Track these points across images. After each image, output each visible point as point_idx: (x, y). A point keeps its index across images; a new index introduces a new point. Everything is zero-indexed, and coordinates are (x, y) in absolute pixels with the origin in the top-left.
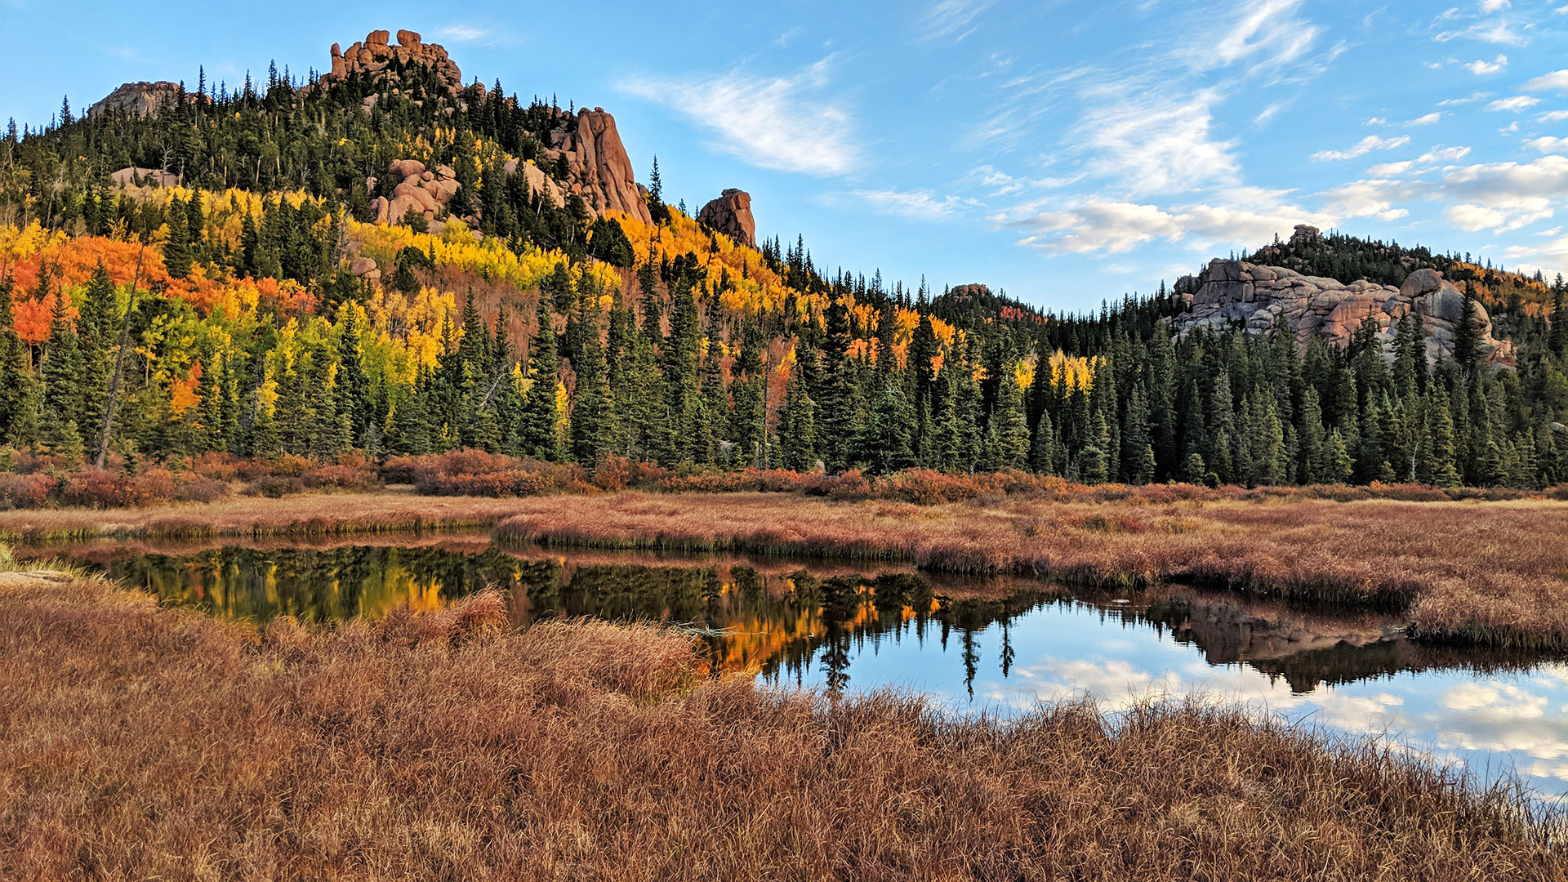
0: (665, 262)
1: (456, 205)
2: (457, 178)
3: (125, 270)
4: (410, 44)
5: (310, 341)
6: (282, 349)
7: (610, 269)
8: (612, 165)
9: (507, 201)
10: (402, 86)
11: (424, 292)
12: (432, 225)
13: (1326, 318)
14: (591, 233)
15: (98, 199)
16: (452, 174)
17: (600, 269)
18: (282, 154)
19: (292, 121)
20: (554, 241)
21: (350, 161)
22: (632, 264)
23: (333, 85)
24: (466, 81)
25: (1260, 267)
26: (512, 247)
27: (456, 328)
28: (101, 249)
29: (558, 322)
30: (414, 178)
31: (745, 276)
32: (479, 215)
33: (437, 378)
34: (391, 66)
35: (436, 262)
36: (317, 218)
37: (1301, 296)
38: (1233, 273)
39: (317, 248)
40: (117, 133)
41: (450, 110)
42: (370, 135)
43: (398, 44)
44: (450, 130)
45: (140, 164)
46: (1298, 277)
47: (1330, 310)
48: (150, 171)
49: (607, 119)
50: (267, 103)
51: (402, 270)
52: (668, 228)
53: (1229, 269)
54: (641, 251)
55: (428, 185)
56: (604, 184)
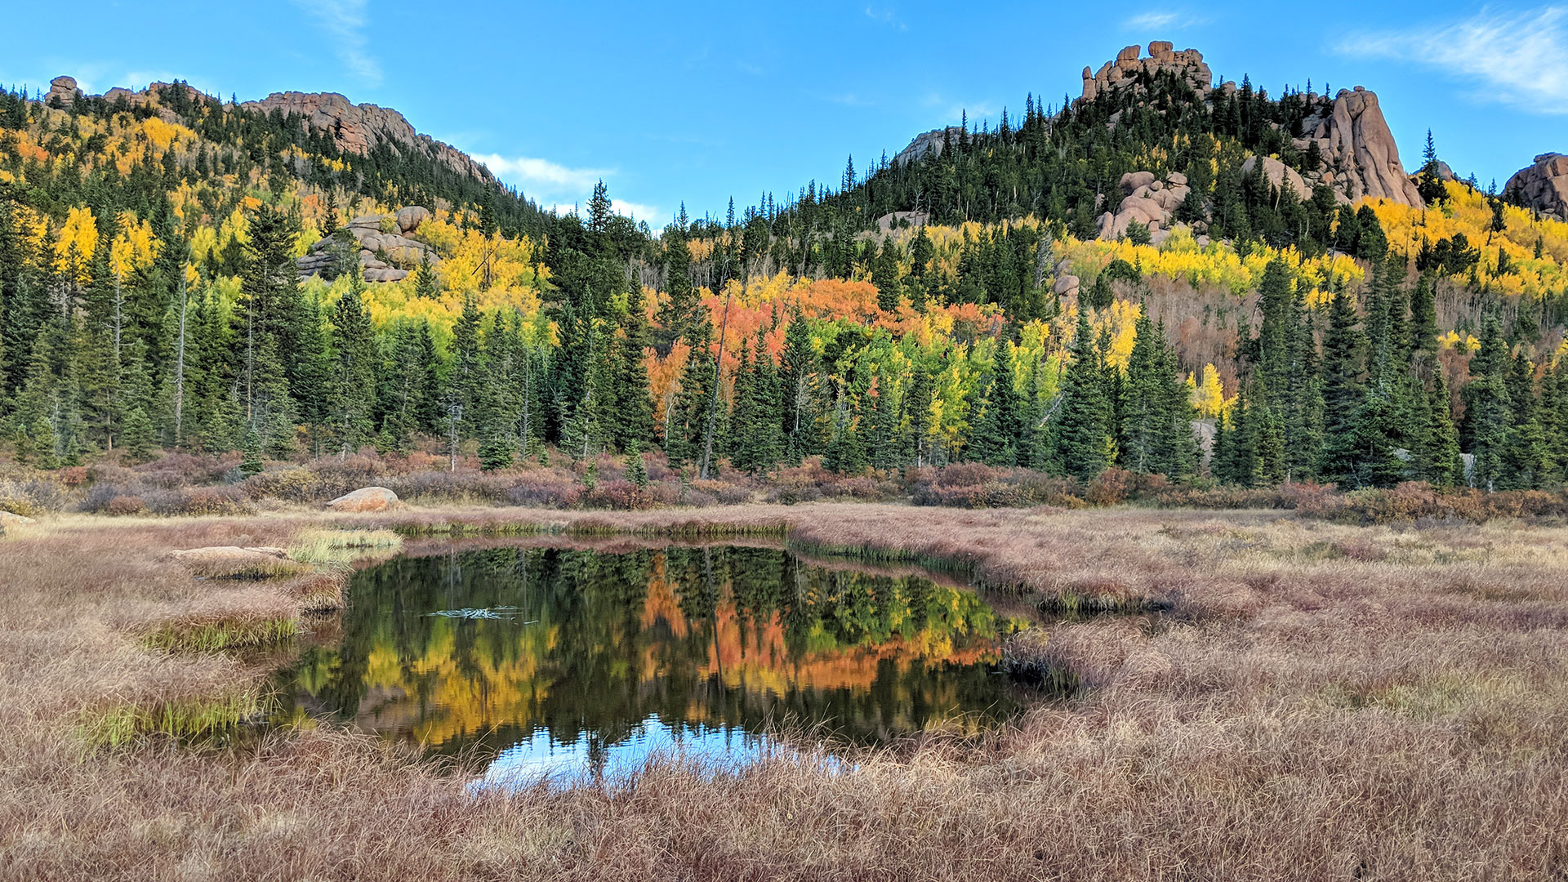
0: (1426, 247)
1: (1185, 212)
2: (1187, 184)
3: (844, 308)
4: (1161, 54)
6: (952, 370)
7: (1352, 261)
8: (1372, 147)
9: (1240, 202)
10: (1149, 98)
11: (1117, 304)
12: (1156, 235)
14: (1336, 224)
16: (1184, 180)
17: (1339, 263)
19: (1038, 149)
20: (1289, 238)
21: (1081, 181)
22: (1383, 254)
23: (1082, 108)
24: (1214, 83)
26: (1239, 249)
28: (831, 289)
30: (1142, 190)
31: (1537, 255)
32: (1209, 219)
34: (1139, 80)
35: (1141, 273)
41: (1194, 114)
43: (1148, 56)
44: (1190, 135)
45: (901, 208)
48: (906, 213)
49: (1369, 98)
51: (1098, 284)
52: (1439, 209)
54: (1395, 237)
55: (1156, 195)
56: (1362, 169)
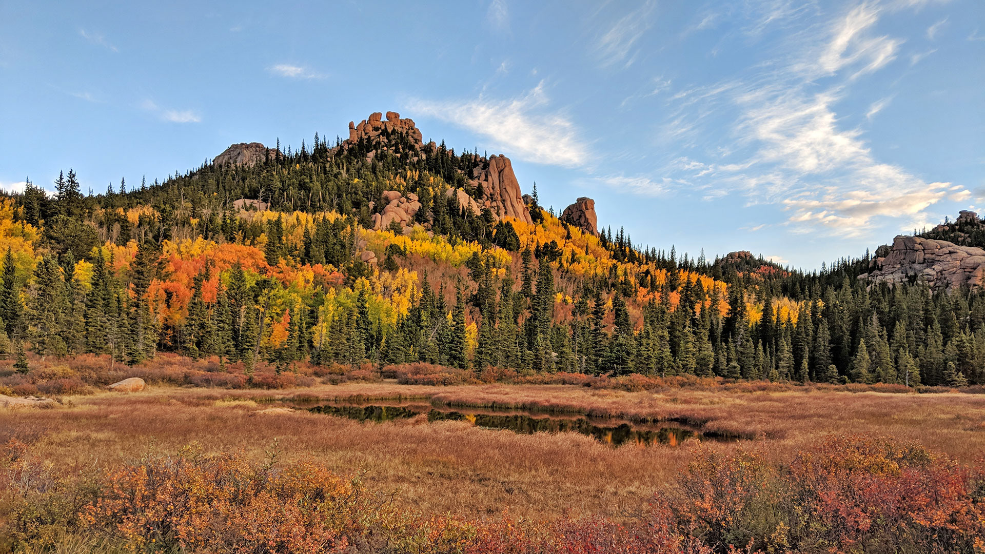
0: (538, 247)
1: (419, 217)
2: (419, 201)
3: (246, 262)
4: (393, 119)
5: (342, 301)
6: (328, 305)
7: (505, 252)
8: (508, 189)
9: (447, 214)
10: (389, 146)
11: (400, 271)
12: (405, 229)
13: (971, 274)
14: (495, 231)
15: (228, 221)
16: (417, 198)
17: (499, 252)
18: (322, 189)
19: (328, 169)
20: (474, 237)
21: (360, 193)
22: (519, 248)
23: (350, 146)
24: (425, 141)
25: (928, 240)
26: (450, 241)
27: (418, 292)
28: (233, 250)
29: (474, 287)
30: (395, 202)
31: (587, 254)
32: (432, 222)
33: (408, 321)
34: (382, 134)
35: (407, 252)
36: (343, 229)
37: (956, 259)
38: (910, 245)
39: (343, 246)
40: (234, 179)
41: (416, 159)
42: (370, 176)
43: (386, 120)
44: (416, 171)
45: (246, 197)
46: (953, 247)
47: (975, 269)
48: (252, 200)
49: (506, 161)
50: (314, 158)
51: (389, 258)
52: (541, 226)
53: (907, 242)
54: (523, 239)
55: (402, 205)
56: (504, 201)
